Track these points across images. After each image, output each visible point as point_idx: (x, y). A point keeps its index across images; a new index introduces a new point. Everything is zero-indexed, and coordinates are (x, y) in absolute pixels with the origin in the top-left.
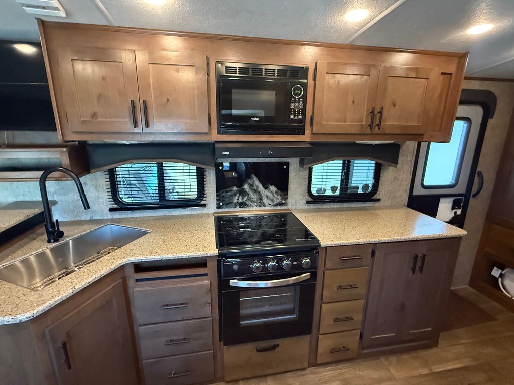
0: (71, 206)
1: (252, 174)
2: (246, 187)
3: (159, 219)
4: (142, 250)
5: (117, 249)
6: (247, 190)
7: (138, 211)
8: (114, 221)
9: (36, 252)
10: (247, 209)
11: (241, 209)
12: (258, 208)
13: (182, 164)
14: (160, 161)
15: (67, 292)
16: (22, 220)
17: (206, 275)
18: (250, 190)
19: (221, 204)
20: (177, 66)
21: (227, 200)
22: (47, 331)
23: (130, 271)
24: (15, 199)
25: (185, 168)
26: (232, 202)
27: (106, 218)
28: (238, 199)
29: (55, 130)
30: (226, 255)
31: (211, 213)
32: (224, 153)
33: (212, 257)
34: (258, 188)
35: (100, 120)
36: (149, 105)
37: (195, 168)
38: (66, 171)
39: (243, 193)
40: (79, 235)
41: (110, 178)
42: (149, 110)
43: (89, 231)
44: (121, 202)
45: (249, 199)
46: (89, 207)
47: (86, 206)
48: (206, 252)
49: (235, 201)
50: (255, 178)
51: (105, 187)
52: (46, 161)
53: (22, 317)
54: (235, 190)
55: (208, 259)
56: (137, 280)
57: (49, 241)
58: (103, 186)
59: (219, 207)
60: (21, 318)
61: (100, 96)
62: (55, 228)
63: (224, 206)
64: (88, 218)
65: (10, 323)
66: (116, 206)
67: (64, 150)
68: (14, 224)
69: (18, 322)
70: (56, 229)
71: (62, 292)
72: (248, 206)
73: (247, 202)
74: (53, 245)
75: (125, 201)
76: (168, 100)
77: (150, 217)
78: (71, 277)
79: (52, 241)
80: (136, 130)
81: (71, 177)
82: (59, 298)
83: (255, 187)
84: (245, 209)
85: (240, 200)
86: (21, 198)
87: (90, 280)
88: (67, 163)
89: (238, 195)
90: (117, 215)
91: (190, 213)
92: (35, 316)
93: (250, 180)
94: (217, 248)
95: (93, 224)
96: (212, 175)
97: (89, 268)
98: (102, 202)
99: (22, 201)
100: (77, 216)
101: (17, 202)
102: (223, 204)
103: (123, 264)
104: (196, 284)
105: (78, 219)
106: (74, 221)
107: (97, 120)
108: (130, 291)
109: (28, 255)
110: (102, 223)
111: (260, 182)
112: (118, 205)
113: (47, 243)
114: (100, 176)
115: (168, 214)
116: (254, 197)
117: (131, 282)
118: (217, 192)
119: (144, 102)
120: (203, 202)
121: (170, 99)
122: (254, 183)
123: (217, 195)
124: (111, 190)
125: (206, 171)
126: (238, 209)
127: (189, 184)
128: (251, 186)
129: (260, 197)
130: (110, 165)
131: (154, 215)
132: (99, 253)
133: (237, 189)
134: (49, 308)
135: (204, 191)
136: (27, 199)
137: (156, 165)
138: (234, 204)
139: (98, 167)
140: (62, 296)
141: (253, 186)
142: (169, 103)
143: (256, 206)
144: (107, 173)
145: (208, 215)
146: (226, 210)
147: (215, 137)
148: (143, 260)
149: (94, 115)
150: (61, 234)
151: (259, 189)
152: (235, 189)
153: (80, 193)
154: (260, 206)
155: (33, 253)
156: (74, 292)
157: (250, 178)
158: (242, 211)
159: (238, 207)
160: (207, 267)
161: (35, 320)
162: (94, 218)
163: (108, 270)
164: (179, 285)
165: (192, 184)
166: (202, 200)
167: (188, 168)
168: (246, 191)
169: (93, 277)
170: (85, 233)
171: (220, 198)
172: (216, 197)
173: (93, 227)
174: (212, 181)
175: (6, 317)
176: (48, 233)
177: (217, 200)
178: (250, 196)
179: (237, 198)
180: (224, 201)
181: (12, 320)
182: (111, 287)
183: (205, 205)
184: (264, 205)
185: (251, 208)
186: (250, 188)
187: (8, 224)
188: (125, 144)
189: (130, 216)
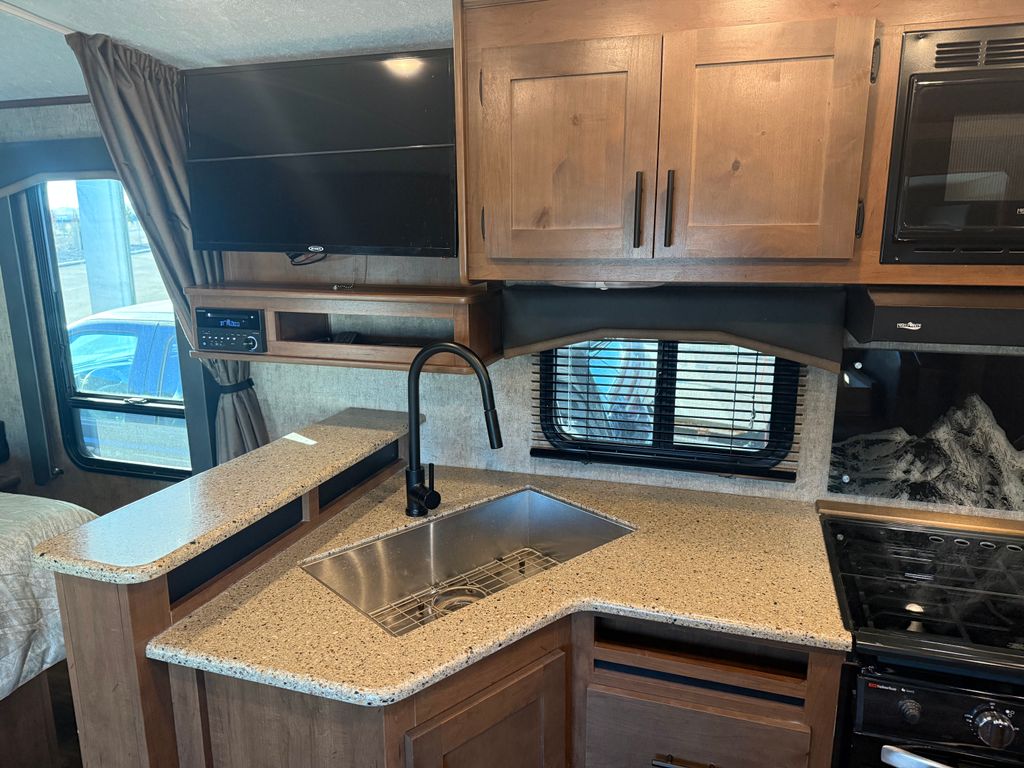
0: (451, 433)
1: (973, 392)
2: (943, 434)
3: (650, 496)
4: (618, 580)
5: (555, 565)
6: (945, 446)
7: (596, 464)
8: (540, 483)
9: (385, 533)
10: (939, 507)
11: (914, 505)
12: (979, 511)
13: (734, 348)
14: (670, 336)
15: (456, 658)
16: (367, 455)
17: (800, 702)
18: (956, 447)
19: (846, 479)
20: (775, 64)
21: (866, 472)
22: (409, 740)
23: (585, 634)
24: (350, 404)
25: (742, 359)
26: (884, 480)
27: (521, 470)
28: (907, 472)
29: (454, 253)
30: (875, 658)
31: (808, 504)
32: (901, 325)
33: (826, 652)
34: (988, 440)
35: (554, 228)
36: (680, 184)
37: (772, 359)
38: (462, 351)
39: (928, 452)
40: (467, 506)
41: (542, 372)
42: (679, 197)
43: (485, 500)
44: (558, 436)
45: (947, 476)
46: (500, 445)
47: (495, 442)
48: (810, 634)
49: (897, 474)
50: (981, 409)
51: (529, 394)
52: (416, 323)
53: (374, 695)
54: (899, 438)
55: (812, 655)
56: (598, 664)
57: (409, 513)
58: (524, 390)
59: (835, 487)
60: (371, 697)
61: (560, 168)
62: (424, 482)
63: (854, 486)
64: (482, 466)
65: (351, 701)
66: (546, 444)
67: (463, 300)
68: (354, 463)
69: (365, 704)
70: (427, 484)
71: (446, 656)
72: (943, 498)
73: (940, 486)
74: (418, 523)
75: (569, 435)
76: (736, 166)
77: (626, 485)
78: (461, 617)
79: (415, 511)
80: (637, 253)
81: (472, 365)
82: (442, 668)
83: (976, 439)
84: (931, 507)
85: (916, 476)
86: (360, 403)
87: (502, 639)
88: (463, 334)
89: (909, 457)
90: (547, 468)
91: (741, 493)
92: (397, 699)
93: (959, 414)
94: (847, 627)
95: (492, 484)
96: (824, 386)
97: (496, 604)
98: (518, 430)
99: (362, 409)
100: (460, 456)
101: (352, 411)
102: (852, 481)
103: (572, 610)
104: (764, 721)
105: (461, 464)
106: (454, 468)
107: (547, 229)
108: (579, 686)
109: (371, 538)
110: (512, 485)
111: (1001, 421)
112: (553, 444)
113: (404, 516)
114: (521, 364)
115: (675, 484)
116: (970, 470)
117: (583, 666)
118: (834, 441)
119: (671, 175)
120: (784, 466)
121: (743, 162)
122: (973, 424)
123: (834, 450)
124: (541, 403)
125: (807, 372)
126: (904, 502)
127: (749, 407)
128: (963, 433)
129: (995, 473)
130: (547, 339)
131: (637, 482)
132: (501, 560)
133: (907, 438)
134: (422, 688)
135: (791, 431)
136: (371, 405)
137: (655, 346)
138: (889, 486)
139: (521, 343)
140: (447, 664)
141: (969, 433)
142: (737, 173)
143: (976, 503)
144: (536, 360)
145: (796, 507)
146: (860, 500)
147: (870, 269)
148: (622, 614)
149: (543, 217)
150: (434, 500)
151: (993, 447)
152: (901, 436)
153: (485, 408)
154: (990, 506)
155: (381, 535)
156: (470, 663)
157: (962, 407)
158: (915, 513)
159: (905, 496)
160: (804, 678)
161: (394, 709)
162: (493, 468)
163: (539, 620)
164: (710, 710)
165: (758, 407)
166: (783, 457)
167: (752, 359)
168: (939, 448)
169: (509, 632)
170: (477, 503)
171: (842, 457)
172: (829, 456)
173: (494, 491)
174: (822, 405)
175: (345, 685)
176: (411, 492)
177: (832, 464)
178: (953, 465)
179: (903, 465)
180: (857, 470)
181: (356, 696)
182: (542, 666)
183: (790, 477)
184: (1006, 503)
185: (952, 508)
186: (957, 439)
187: (344, 461)
188: (599, 289)
189: (576, 474)
